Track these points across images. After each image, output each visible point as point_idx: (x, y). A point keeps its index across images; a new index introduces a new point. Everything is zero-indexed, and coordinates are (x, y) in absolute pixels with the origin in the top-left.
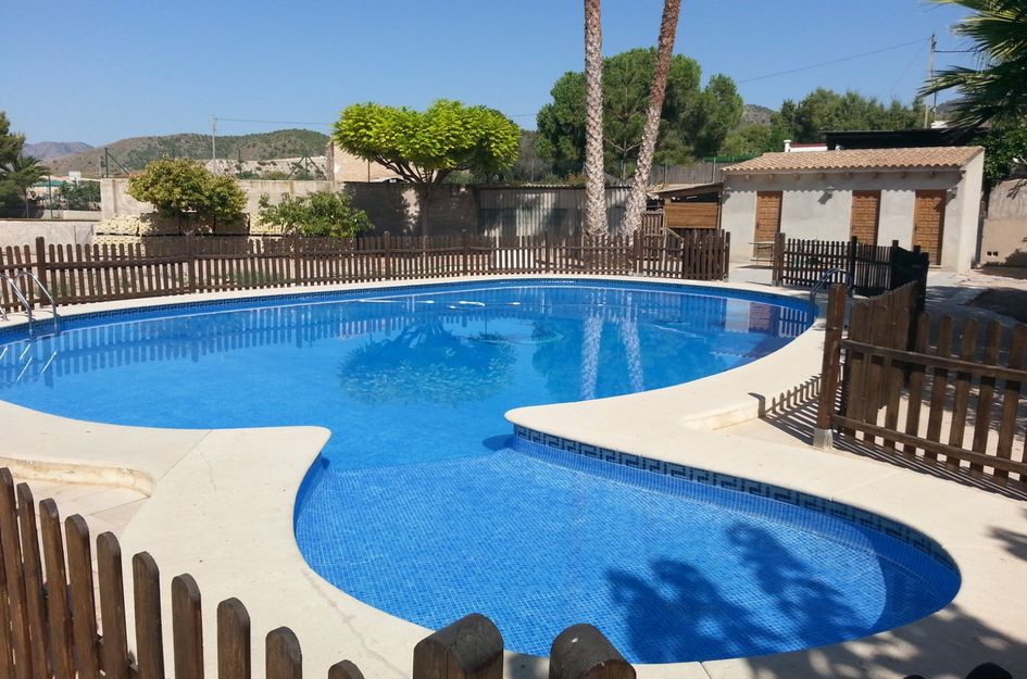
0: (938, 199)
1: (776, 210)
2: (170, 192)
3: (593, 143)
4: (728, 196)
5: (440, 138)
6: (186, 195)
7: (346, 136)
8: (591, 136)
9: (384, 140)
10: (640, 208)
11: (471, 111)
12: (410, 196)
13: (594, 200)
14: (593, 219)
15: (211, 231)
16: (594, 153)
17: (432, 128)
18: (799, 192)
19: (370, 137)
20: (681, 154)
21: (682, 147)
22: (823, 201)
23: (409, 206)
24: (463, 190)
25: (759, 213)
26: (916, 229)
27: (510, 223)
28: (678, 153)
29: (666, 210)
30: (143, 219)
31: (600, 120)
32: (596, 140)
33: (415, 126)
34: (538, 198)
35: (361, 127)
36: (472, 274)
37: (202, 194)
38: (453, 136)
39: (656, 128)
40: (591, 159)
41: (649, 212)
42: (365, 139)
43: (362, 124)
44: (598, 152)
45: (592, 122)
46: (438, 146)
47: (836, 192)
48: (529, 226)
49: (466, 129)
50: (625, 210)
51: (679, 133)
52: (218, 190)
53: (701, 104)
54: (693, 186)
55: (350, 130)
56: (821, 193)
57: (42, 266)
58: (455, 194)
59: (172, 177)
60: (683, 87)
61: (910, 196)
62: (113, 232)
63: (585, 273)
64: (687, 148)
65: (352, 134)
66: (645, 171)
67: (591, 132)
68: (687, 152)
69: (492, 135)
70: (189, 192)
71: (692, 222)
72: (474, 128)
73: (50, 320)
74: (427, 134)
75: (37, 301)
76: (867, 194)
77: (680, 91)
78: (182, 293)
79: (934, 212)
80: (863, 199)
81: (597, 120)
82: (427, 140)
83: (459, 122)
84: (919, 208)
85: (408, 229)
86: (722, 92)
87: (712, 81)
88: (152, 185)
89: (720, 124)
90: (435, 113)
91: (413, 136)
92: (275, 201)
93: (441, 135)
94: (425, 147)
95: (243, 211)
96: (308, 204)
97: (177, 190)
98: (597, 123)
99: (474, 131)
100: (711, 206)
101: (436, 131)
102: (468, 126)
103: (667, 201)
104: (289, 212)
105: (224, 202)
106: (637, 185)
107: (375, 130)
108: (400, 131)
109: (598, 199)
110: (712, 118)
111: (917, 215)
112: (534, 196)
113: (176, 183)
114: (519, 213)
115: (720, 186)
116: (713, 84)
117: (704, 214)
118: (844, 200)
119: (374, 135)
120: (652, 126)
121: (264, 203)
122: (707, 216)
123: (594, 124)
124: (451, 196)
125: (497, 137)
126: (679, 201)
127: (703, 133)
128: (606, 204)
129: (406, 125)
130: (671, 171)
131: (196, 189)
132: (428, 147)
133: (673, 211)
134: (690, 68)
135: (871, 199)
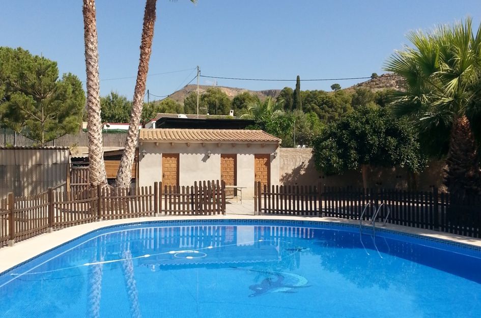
0: (266, 159)
1: (175, 165)
4: (143, 157)
18: (190, 154)
22: (204, 160)
25: (164, 167)
26: (256, 176)
47: (212, 154)
56: (203, 155)
61: (252, 157)
76: (228, 156)
79: (264, 166)
80: (226, 159)
84: (256, 164)
111: (256, 168)
118: (216, 159)
135: (231, 159)
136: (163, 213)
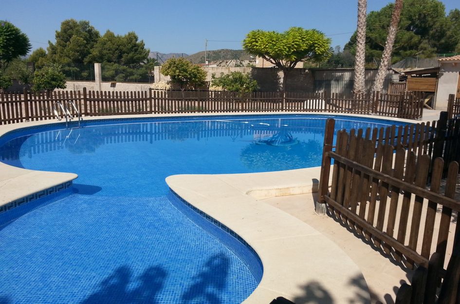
2: (175, 71)
3: (360, 45)
4: (442, 74)
5: (288, 45)
6: (181, 73)
7: (247, 46)
8: (359, 42)
9: (263, 47)
10: (382, 79)
11: (307, 32)
12: (281, 74)
13: (358, 75)
14: (357, 85)
15: (194, 89)
16: (360, 51)
17: (284, 41)
19: (257, 46)
20: (429, 52)
21: (430, 49)
23: (280, 79)
24: (307, 71)
25: (459, 84)
27: (328, 87)
28: (427, 52)
29: (409, 82)
30: (168, 84)
31: (364, 34)
32: (361, 44)
33: (277, 40)
34: (343, 75)
35: (253, 42)
36: (286, 111)
37: (187, 72)
38: (296, 44)
39: (393, 37)
40: (358, 54)
41: (401, 82)
42: (255, 47)
43: (254, 40)
44: (362, 50)
45: (359, 35)
46: (287, 50)
48: (337, 89)
49: (303, 41)
50: (375, 80)
51: (429, 41)
52: (193, 71)
53: (442, 25)
54: (423, 69)
55: (249, 43)
57: (86, 100)
58: (303, 73)
59: (176, 65)
60: (432, 17)
62: (157, 88)
63: (352, 113)
64: (433, 49)
65: (250, 45)
66: (386, 60)
67: (358, 40)
68: (433, 51)
69: (316, 43)
70: (182, 72)
71: (422, 88)
72: (307, 40)
73: (77, 121)
74: (282, 44)
75: (83, 114)
77: (430, 19)
78: (147, 114)
81: (362, 34)
82: (282, 47)
83: (300, 38)
85: (279, 89)
86: (456, 18)
87: (451, 12)
88: (168, 68)
89: (454, 36)
90: (288, 34)
91: (275, 45)
92: (218, 76)
93: (289, 44)
94: (281, 50)
95: (206, 80)
96: (231, 77)
97: (178, 71)
98: (362, 35)
99: (307, 42)
100: (433, 79)
101: (287, 42)
102: (304, 39)
103: (409, 77)
104: (223, 81)
105: (195, 76)
106: (381, 67)
107: (259, 42)
108: (270, 43)
109: (360, 74)
110: (449, 33)
112: (340, 74)
113: (177, 68)
114: (333, 82)
115: (438, 69)
116: (451, 14)
117: (429, 84)
119: (260, 45)
120: (391, 36)
121: (213, 77)
122: (430, 85)
123: (361, 36)
124: (301, 74)
125: (319, 45)
126: (418, 77)
127: (443, 41)
128: (365, 78)
129: (273, 39)
130: (420, 61)
131: (185, 71)
132: (282, 50)
133: (412, 82)
134: (437, 7)
136: (378, 114)
